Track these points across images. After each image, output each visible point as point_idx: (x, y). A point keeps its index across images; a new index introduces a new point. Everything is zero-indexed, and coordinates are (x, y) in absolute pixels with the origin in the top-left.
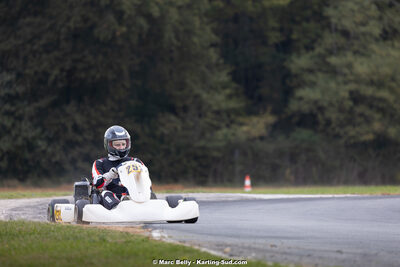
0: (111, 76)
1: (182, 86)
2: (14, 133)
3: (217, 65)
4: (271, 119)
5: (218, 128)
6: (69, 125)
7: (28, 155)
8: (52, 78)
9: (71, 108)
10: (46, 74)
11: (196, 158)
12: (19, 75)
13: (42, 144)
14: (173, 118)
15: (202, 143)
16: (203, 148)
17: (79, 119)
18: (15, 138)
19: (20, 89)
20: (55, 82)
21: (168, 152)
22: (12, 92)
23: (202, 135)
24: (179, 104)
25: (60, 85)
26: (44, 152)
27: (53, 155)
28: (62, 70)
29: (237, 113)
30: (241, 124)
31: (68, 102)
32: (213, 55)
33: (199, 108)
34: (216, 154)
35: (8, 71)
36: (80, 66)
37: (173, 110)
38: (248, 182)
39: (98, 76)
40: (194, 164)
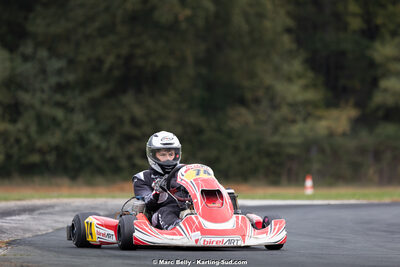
0: (173, 63)
1: (252, 75)
2: (64, 125)
3: (290, 52)
4: (353, 113)
5: (294, 121)
6: (126, 117)
7: (79, 151)
8: (107, 65)
9: (128, 99)
10: (100, 61)
11: (269, 155)
12: (71, 62)
13: (95, 139)
14: (243, 111)
15: (276, 139)
16: (277, 145)
17: (138, 111)
18: (66, 131)
19: (71, 77)
20: (111, 70)
21: (236, 149)
22: (63, 80)
23: (276, 129)
24: (249, 96)
25: (116, 73)
26: (98, 147)
27: (107, 149)
28: (118, 57)
29: (315, 105)
30: (320, 118)
31: (124, 91)
32: (287, 41)
33: (272, 99)
34: (292, 151)
35: (59, 56)
36: (139, 52)
37: (242, 102)
38: (309, 183)
39: (158, 63)
40: (266, 161)
